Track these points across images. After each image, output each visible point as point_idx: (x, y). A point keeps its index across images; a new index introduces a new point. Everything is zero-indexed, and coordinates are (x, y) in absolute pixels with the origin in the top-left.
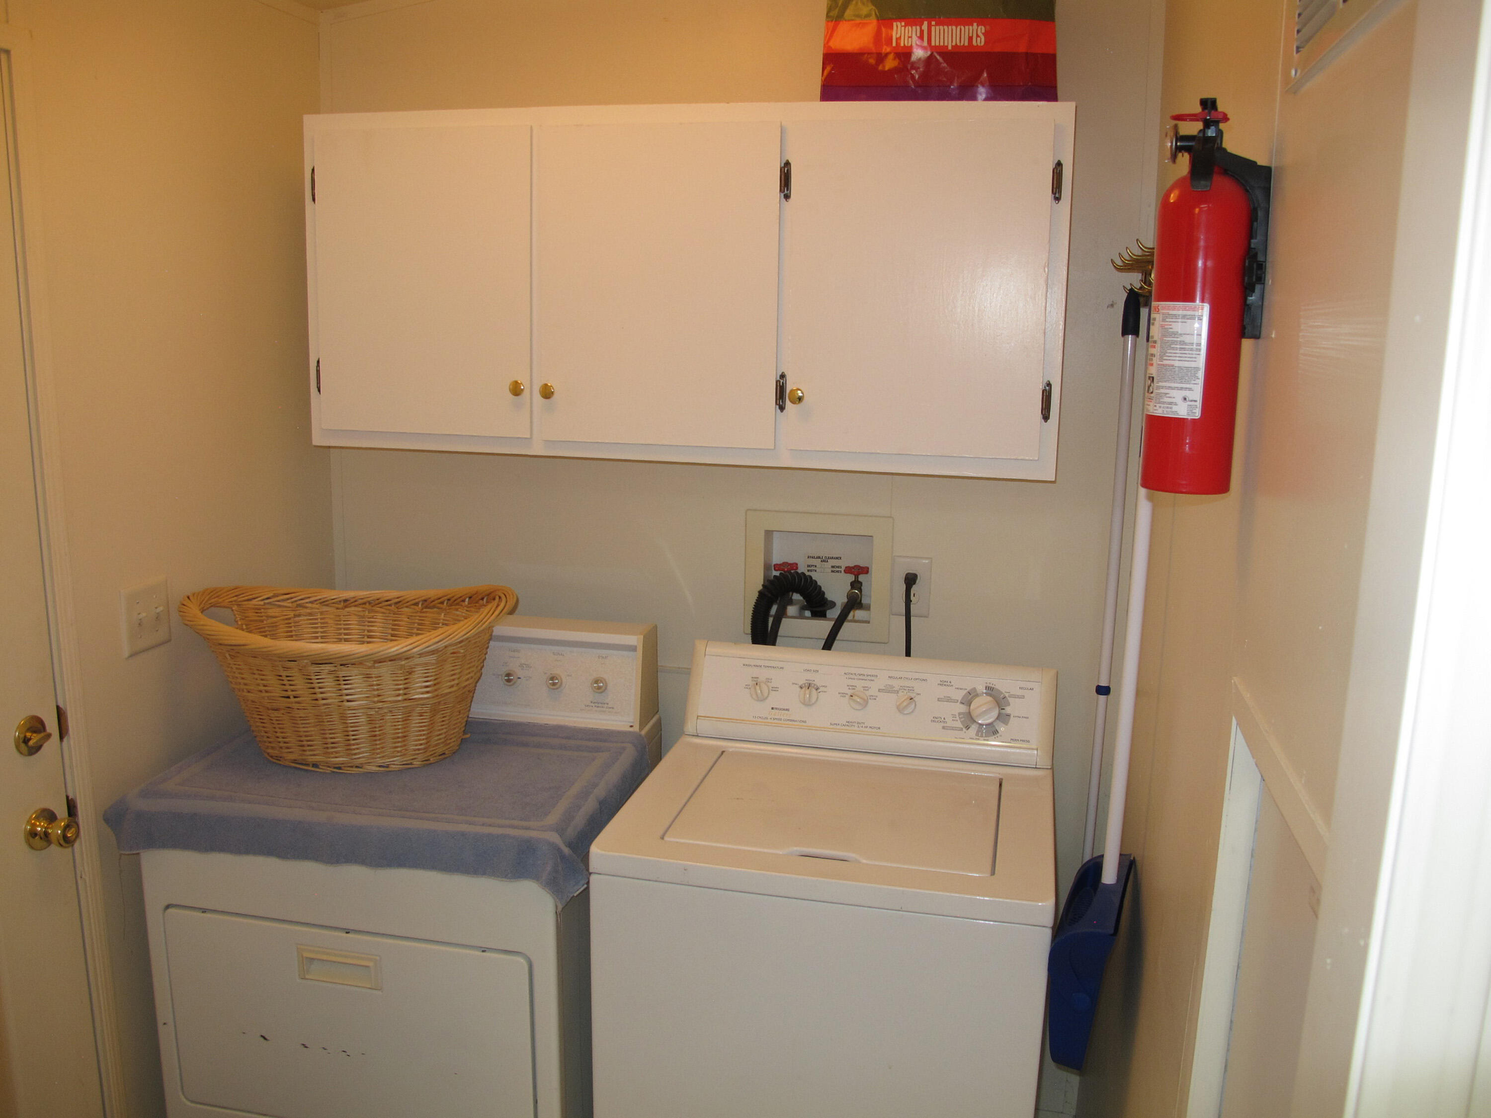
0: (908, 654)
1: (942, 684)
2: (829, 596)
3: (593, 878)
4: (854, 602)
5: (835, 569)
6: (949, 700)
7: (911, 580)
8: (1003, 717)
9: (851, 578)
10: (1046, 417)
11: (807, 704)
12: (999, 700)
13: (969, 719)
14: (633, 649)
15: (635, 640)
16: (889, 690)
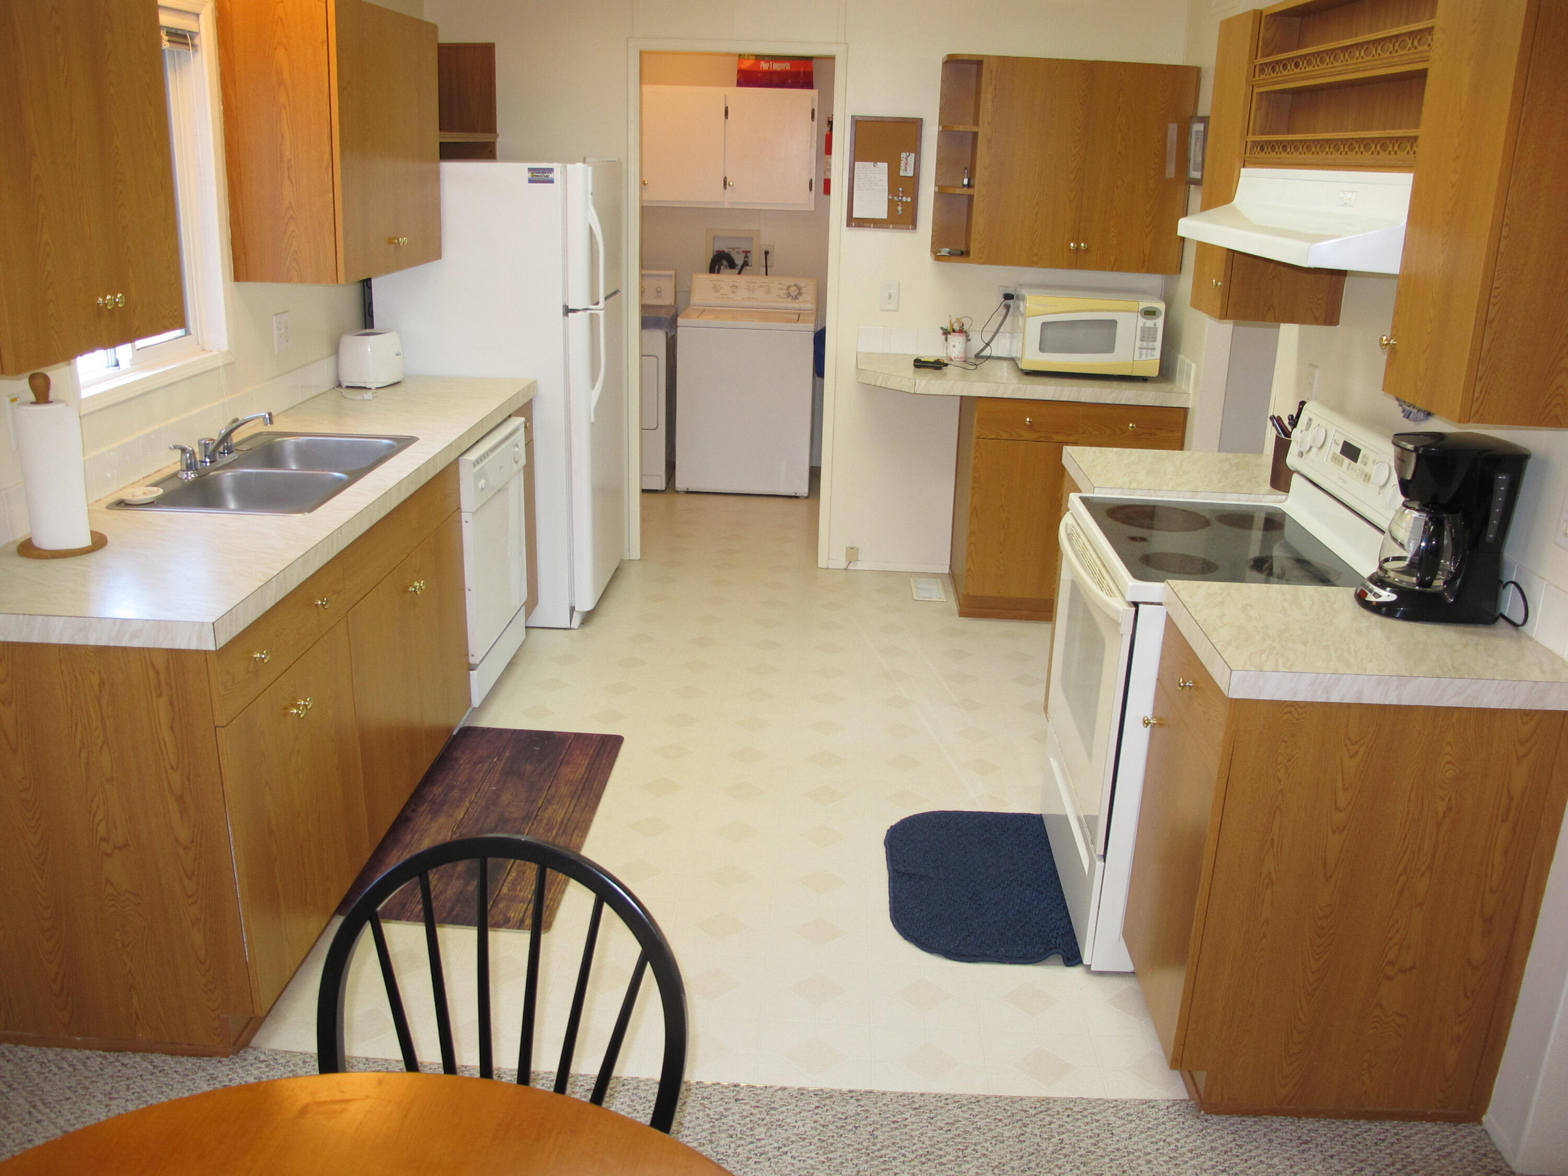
0: (767, 274)
1: (780, 284)
2: (736, 262)
3: (679, 329)
4: (746, 264)
5: (738, 253)
6: (782, 289)
7: (767, 253)
8: (800, 294)
9: (744, 255)
10: (811, 190)
11: (734, 292)
12: (799, 289)
13: (789, 295)
14: (670, 276)
15: (672, 273)
16: (761, 286)
